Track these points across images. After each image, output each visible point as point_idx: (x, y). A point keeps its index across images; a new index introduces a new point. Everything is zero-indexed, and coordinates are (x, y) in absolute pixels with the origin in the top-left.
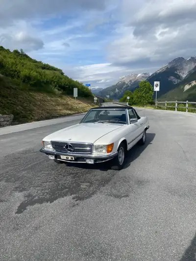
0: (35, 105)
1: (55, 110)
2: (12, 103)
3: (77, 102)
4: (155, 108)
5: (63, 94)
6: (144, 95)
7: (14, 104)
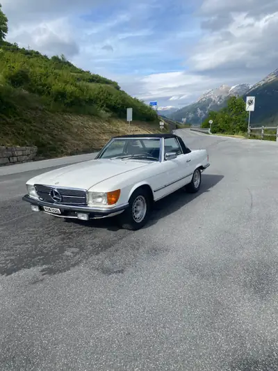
0: (70, 133)
1: (98, 140)
2: (36, 130)
3: (134, 128)
4: (247, 137)
5: (112, 117)
6: (233, 117)
7: (40, 132)
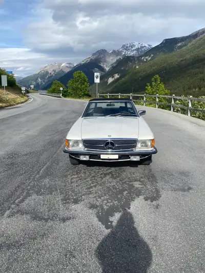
6: (79, 86)
